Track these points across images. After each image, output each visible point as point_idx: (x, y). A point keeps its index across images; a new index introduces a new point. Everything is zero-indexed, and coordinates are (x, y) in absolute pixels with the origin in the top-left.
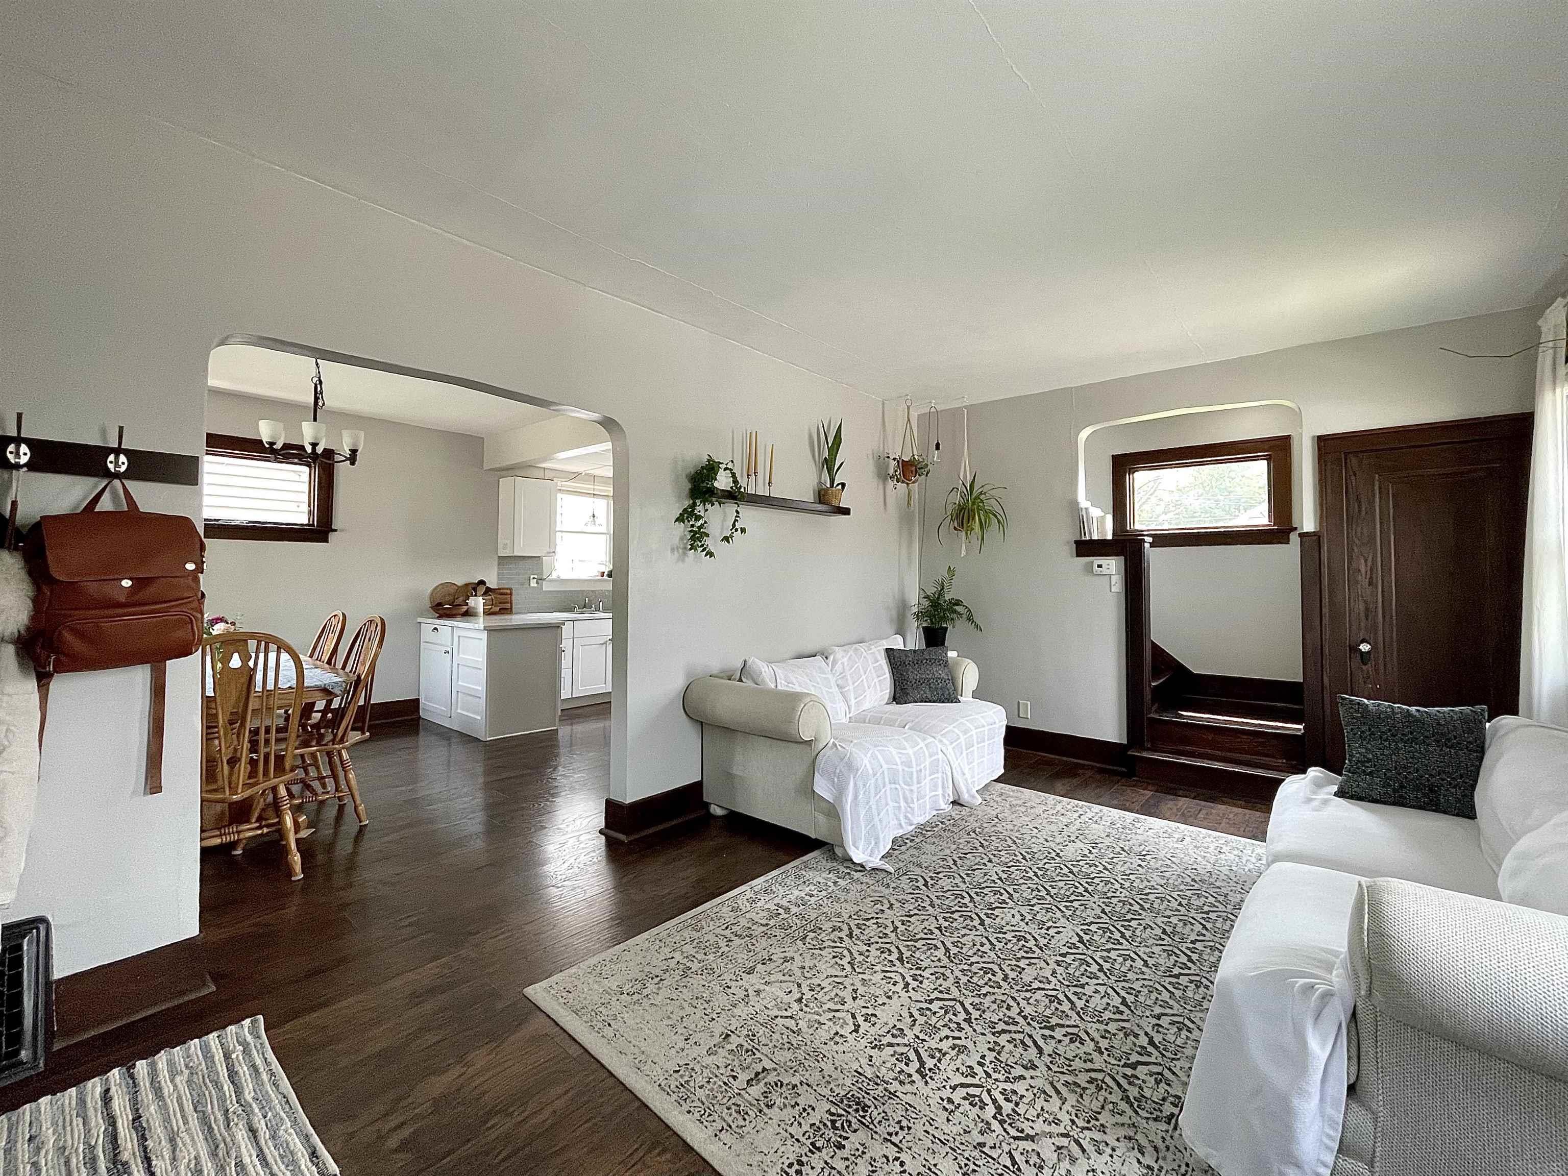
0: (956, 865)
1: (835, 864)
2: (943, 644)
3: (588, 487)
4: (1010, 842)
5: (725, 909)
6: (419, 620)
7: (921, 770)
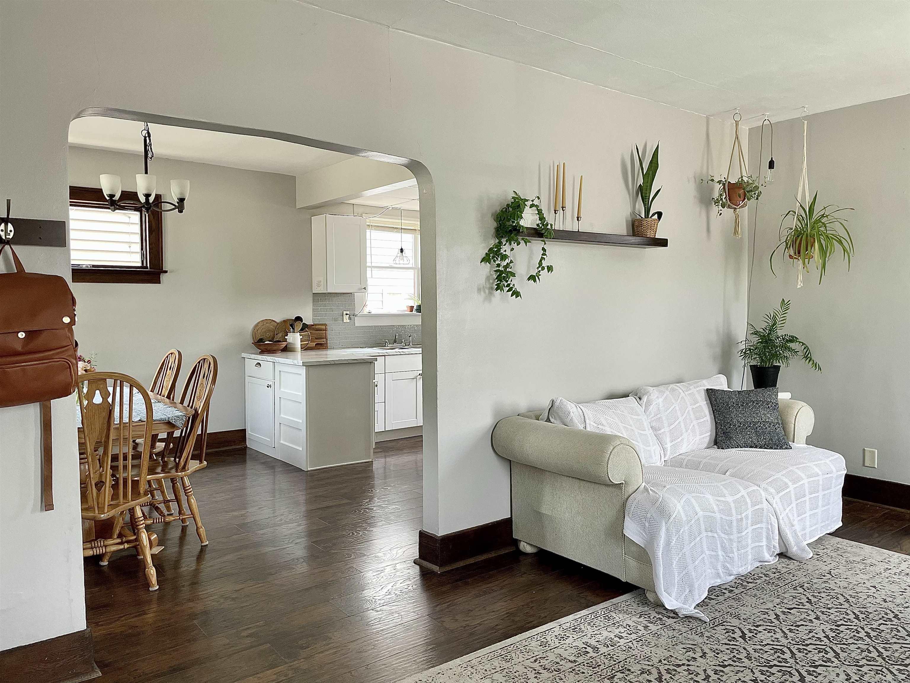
0: (778, 620)
1: (646, 609)
2: (774, 384)
3: (396, 222)
4: (842, 600)
5: (534, 643)
6: (244, 355)
7: (741, 519)
